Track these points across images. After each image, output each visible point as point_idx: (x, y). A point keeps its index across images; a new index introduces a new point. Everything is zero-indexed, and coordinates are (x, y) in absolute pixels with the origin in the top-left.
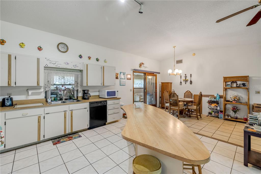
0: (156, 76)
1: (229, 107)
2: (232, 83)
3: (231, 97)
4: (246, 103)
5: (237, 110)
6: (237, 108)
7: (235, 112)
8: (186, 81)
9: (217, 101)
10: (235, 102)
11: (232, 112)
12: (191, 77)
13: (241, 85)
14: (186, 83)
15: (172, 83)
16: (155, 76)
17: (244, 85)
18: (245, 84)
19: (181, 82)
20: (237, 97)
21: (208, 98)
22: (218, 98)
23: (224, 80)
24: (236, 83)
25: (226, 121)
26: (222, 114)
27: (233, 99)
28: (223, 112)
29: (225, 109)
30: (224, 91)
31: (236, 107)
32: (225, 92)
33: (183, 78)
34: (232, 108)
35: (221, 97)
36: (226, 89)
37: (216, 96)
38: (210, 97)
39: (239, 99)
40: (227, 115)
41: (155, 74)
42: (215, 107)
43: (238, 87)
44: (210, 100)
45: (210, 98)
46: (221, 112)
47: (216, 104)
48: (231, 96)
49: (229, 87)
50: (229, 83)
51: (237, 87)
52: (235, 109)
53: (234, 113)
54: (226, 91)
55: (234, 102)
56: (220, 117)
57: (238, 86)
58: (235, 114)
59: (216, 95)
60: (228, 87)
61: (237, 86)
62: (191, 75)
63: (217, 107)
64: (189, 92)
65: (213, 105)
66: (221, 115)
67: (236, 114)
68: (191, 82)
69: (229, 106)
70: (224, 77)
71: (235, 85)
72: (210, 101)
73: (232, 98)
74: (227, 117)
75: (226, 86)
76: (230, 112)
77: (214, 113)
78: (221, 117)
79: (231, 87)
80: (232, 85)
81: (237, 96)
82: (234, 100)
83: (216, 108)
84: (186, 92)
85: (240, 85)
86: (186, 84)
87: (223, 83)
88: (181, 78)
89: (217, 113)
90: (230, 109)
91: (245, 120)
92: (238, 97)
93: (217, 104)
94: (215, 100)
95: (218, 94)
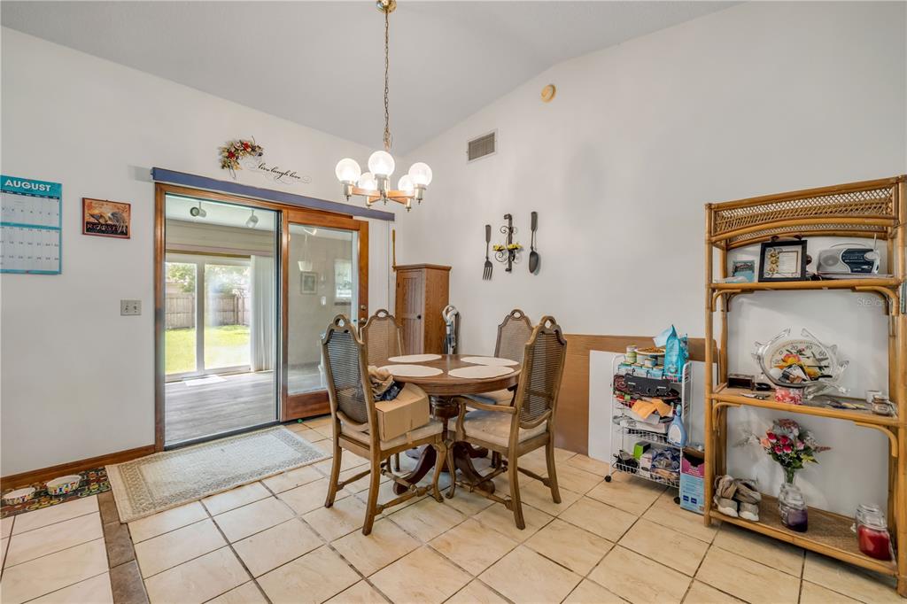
0: (363, 230)
1: (749, 423)
2: (770, 251)
3: (759, 358)
4: (877, 408)
5: (807, 450)
6: (801, 437)
7: (791, 466)
8: (511, 254)
9: (666, 382)
10: (794, 392)
11: (766, 459)
12: (534, 227)
13: (835, 261)
15: (448, 269)
16: (358, 230)
17: (857, 261)
18: (869, 256)
19: (488, 264)
20: (800, 352)
21: (615, 355)
22: (673, 357)
23: (713, 230)
24: (799, 248)
25: (726, 540)
26: (698, 480)
27: (776, 373)
28: (707, 458)
29: (721, 437)
30: (711, 309)
31: (796, 432)
32: (725, 319)
33: (499, 238)
34: (771, 436)
35: (693, 351)
36: (728, 297)
37: (664, 347)
38: (628, 350)
39: (819, 375)
40: (732, 489)
41: (355, 218)
42: (656, 420)
43: (815, 278)
44: (623, 371)
45: (630, 361)
46: (695, 460)
47: (658, 403)
48: (761, 351)
49: (751, 280)
50: (751, 255)
51: (804, 277)
52: (791, 446)
53: (781, 474)
54: (727, 309)
55: (780, 392)
56: (686, 498)
57: (812, 269)
58: (790, 480)
59: (660, 341)
60: (740, 280)
61: (804, 270)
62: (534, 215)
63: (666, 420)
64: (523, 316)
65: (643, 411)
66: (694, 484)
67: (798, 479)
68: (533, 259)
69: (750, 418)
70: (710, 206)
71: (788, 264)
72: (628, 377)
73: (767, 364)
74: (728, 509)
75: (726, 276)
76: (756, 459)
77: (649, 466)
78: (694, 501)
79: (761, 279)
80: (767, 267)
81: (800, 347)
82: (786, 376)
83: (663, 431)
84: (507, 318)
85: (826, 260)
86: (509, 270)
87: (704, 247)
88: (488, 238)
89: (668, 466)
90: (753, 440)
91: (871, 547)
92: (808, 353)
93: (668, 402)
94: (656, 374)
95: (674, 334)
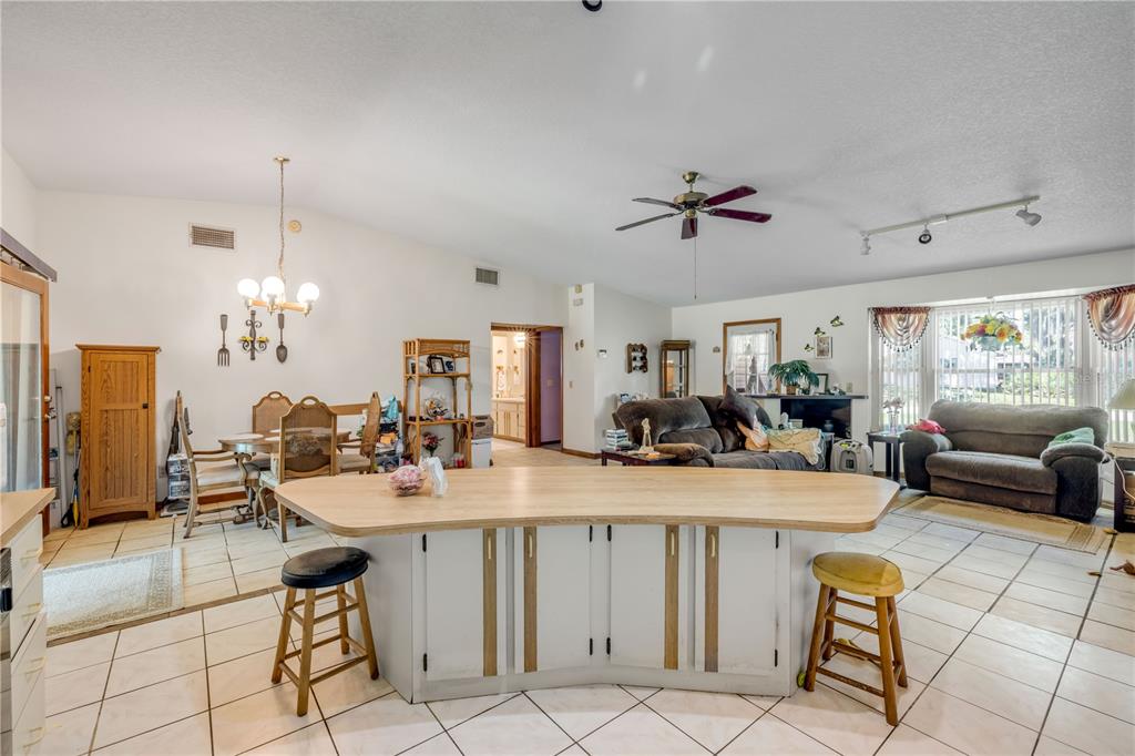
2: (432, 361)
7: (433, 450)
8: (252, 344)
12: (282, 325)
14: (253, 354)
15: (155, 350)
18: (451, 362)
19: (224, 350)
22: (395, 410)
33: (238, 330)
47: (392, 435)
59: (384, 404)
62: (281, 317)
63: (395, 443)
64: (281, 397)
65: (385, 441)
71: (438, 366)
79: (431, 373)
80: (433, 367)
83: (393, 449)
84: (263, 399)
86: (253, 358)
88: (224, 328)
93: (396, 434)
